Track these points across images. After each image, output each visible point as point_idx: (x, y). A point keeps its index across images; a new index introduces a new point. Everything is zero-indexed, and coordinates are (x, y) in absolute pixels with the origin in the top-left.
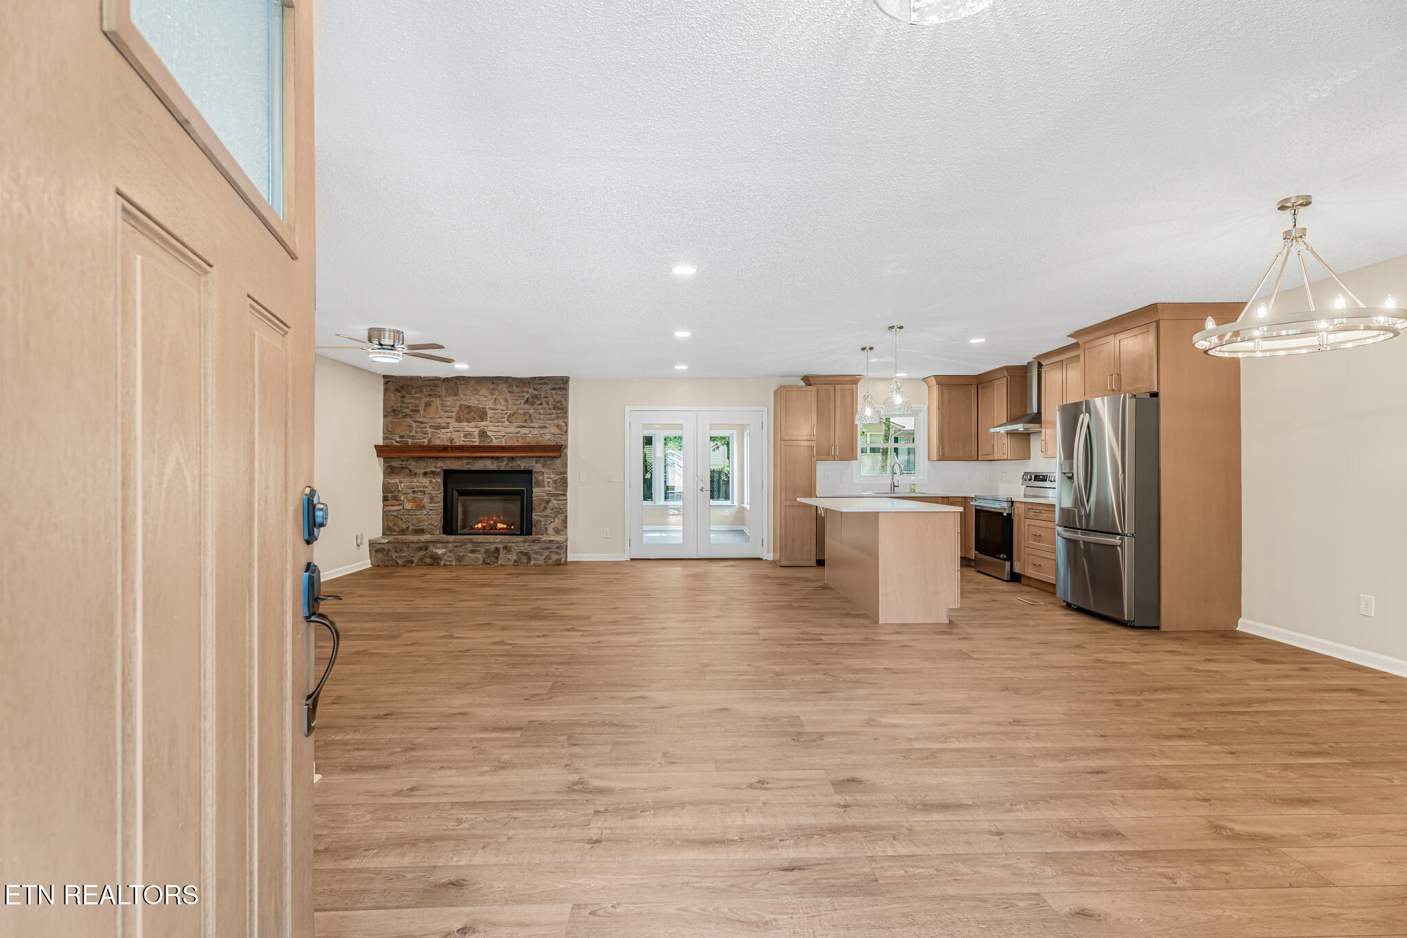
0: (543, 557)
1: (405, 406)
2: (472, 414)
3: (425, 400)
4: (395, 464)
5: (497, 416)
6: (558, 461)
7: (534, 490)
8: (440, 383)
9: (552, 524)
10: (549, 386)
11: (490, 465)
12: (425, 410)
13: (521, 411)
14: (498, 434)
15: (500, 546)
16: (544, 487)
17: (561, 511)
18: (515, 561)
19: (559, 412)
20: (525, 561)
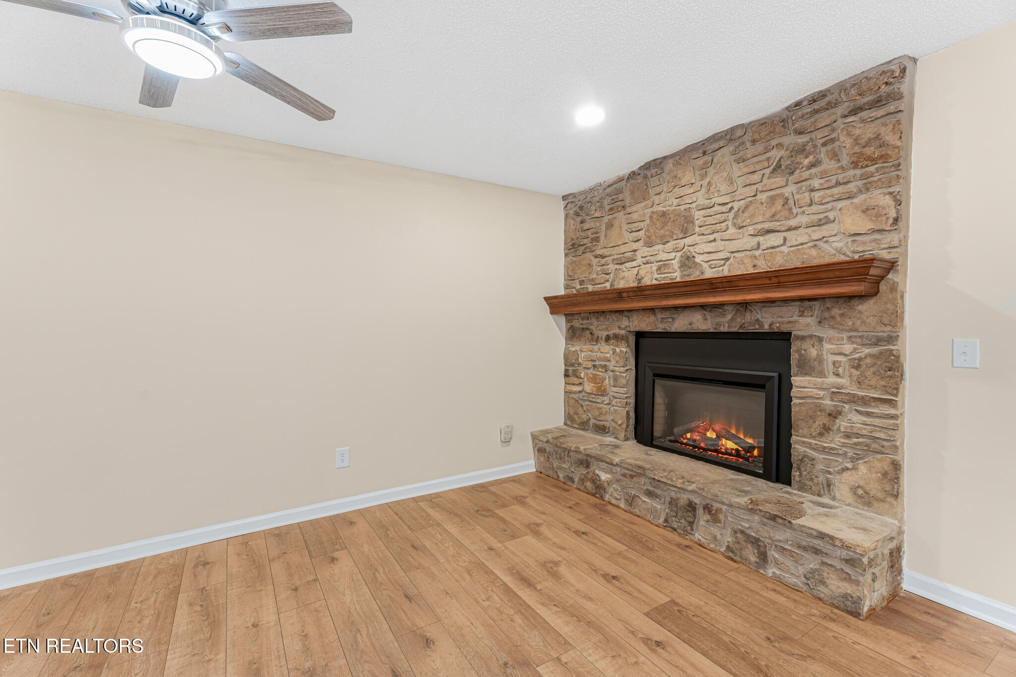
0: (802, 570)
1: (583, 234)
2: (669, 226)
3: (606, 219)
4: (577, 323)
5: (710, 220)
6: (867, 308)
7: (796, 380)
8: (624, 183)
9: (846, 475)
10: (840, 110)
11: (699, 322)
12: (606, 236)
13: (763, 197)
14: (713, 256)
15: (697, 500)
16: (821, 374)
17: (875, 446)
18: (728, 548)
19: (872, 169)
20: (753, 559)
